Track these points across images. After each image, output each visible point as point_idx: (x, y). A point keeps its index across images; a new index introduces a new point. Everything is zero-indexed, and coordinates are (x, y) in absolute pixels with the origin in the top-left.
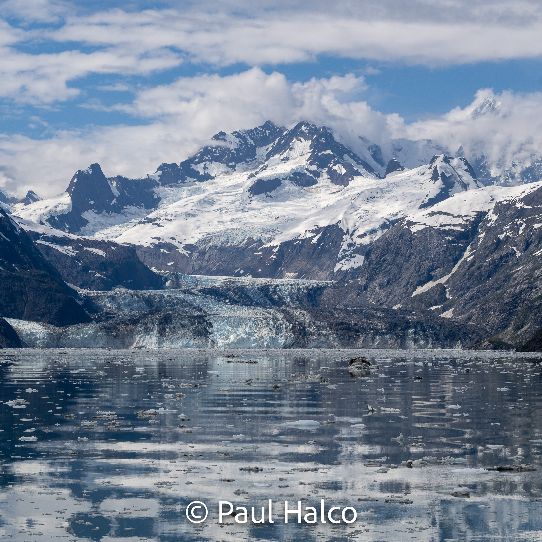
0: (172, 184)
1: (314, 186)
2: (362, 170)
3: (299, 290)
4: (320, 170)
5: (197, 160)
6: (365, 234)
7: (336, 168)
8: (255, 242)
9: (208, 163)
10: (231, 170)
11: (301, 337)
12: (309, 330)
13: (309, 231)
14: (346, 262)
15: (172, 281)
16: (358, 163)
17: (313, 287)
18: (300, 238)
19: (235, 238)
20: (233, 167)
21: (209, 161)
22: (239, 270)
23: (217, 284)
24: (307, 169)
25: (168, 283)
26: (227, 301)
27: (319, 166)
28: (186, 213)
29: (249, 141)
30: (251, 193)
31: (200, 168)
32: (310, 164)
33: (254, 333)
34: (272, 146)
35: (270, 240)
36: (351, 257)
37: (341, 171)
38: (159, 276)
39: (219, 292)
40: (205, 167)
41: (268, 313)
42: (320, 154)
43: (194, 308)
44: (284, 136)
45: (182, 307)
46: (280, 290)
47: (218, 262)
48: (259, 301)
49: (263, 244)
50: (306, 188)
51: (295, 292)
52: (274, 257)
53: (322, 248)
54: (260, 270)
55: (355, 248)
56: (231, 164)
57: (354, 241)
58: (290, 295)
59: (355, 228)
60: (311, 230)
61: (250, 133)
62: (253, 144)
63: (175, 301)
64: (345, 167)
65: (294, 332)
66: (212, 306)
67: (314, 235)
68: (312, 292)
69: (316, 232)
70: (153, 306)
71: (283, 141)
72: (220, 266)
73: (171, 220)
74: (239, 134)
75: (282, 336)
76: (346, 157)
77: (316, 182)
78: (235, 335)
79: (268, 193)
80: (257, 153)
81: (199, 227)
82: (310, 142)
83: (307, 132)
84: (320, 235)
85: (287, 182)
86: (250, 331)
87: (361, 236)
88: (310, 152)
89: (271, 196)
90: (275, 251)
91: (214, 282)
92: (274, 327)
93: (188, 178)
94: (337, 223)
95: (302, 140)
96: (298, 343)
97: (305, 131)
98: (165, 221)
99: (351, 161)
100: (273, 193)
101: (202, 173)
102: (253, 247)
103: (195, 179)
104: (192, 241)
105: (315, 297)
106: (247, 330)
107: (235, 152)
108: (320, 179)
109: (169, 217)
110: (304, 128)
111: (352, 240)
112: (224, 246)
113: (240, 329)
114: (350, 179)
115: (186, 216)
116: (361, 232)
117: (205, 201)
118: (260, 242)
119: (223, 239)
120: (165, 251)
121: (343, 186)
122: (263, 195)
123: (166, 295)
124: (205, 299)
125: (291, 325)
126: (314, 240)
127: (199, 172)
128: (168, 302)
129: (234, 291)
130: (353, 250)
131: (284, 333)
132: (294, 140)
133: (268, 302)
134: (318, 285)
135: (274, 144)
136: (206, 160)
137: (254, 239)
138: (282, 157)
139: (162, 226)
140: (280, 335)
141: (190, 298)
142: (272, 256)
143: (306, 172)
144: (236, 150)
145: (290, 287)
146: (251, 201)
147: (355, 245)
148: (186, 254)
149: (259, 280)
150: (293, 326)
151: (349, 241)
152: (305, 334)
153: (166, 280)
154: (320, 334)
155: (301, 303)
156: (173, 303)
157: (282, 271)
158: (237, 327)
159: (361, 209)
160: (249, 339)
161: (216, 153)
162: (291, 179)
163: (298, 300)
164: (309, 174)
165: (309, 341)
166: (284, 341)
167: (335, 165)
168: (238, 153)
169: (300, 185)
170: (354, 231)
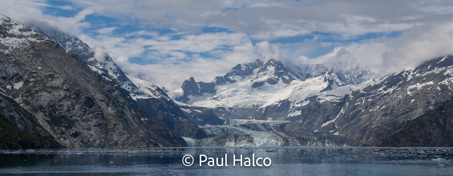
0: (221, 84)
1: (276, 84)
2: (295, 78)
3: (277, 125)
4: (279, 78)
5: (230, 75)
6: (299, 103)
7: (285, 77)
8: (256, 106)
9: (234, 76)
10: (243, 78)
11: (286, 142)
12: (289, 140)
13: (277, 102)
14: (292, 114)
15: (227, 122)
16: (294, 75)
17: (282, 123)
18: (273, 104)
19: (248, 105)
20: (244, 77)
21: (235, 75)
22: (250, 117)
23: (244, 123)
24: (273, 78)
25: (225, 122)
26: (251, 129)
27: (278, 77)
28: (228, 95)
29: (250, 67)
30: (252, 88)
31: (231, 78)
32: (275, 76)
33: (270, 141)
34: (259, 69)
35: (261, 106)
36: (294, 112)
37: (287, 78)
38: (221, 120)
39: (247, 126)
40: (233, 78)
41: (270, 134)
42: (278, 72)
43: (240, 132)
44: (264, 65)
45: (235, 132)
46: (270, 125)
47: (241, 114)
48: (262, 129)
49: (259, 107)
50: (273, 85)
51: (275, 125)
52: (264, 112)
53: (282, 108)
54: (258, 117)
55: (295, 108)
56: (243, 76)
57: (295, 105)
58: (274, 126)
59: (295, 100)
60: (278, 101)
61: (251, 64)
62: (252, 68)
63: (233, 130)
64: (289, 76)
65: (284, 141)
66: (246, 131)
67: (279, 103)
68: (282, 125)
69: (280, 102)
70: (225, 132)
71: (264, 67)
72: (242, 116)
73: (223, 98)
74: (246, 65)
75: (280, 142)
76: (289, 72)
77: (277, 83)
78: (263, 142)
79: (259, 87)
80: (253, 72)
81: (233, 101)
82: (274, 67)
83: (273, 63)
84: (281, 103)
85: (266, 83)
86: (268, 140)
87: (297, 104)
88: (274, 71)
89: (260, 88)
90: (264, 109)
91: (242, 122)
92: (276, 139)
93: (227, 82)
94: (288, 99)
95: (271, 66)
96: (286, 145)
97: (272, 63)
98: (220, 99)
99: (291, 74)
100: (261, 87)
101: (232, 80)
102: (255, 108)
103: (230, 82)
104: (231, 106)
105: (283, 127)
106: (266, 140)
107: (245, 72)
108: (279, 81)
109: (222, 97)
110: (272, 62)
111: (294, 105)
112: (244, 108)
113: (264, 140)
114: (291, 81)
115: (228, 96)
116: (297, 102)
117: (235, 91)
118: (258, 106)
119: (243, 105)
120: (221, 110)
121: (288, 84)
122: (257, 88)
123: (228, 127)
124: (243, 129)
125: (282, 138)
126: (279, 105)
127: (231, 79)
128: (230, 130)
129: (253, 126)
130: (294, 109)
131: (280, 141)
132: (268, 66)
133: (266, 130)
134: (284, 123)
135: (260, 68)
136: (233, 75)
137: (255, 105)
138: (263, 73)
139: (219, 101)
140: (279, 142)
141: (237, 129)
142: (263, 112)
143: (273, 79)
144: (245, 71)
145: (273, 124)
146: (253, 90)
147: (295, 107)
148: (229, 111)
149: (260, 121)
150: (283, 139)
151: (293, 105)
152: (288, 141)
153: (224, 121)
154: (293, 142)
155: (278, 130)
156: (232, 130)
157: (267, 117)
158: (263, 139)
159: (297, 93)
160: (268, 143)
161: (238, 72)
162: (267, 82)
163: (277, 128)
164: (274, 80)
165: (289, 144)
166: (280, 144)
167: (284, 76)
168: (246, 72)
169: (271, 84)
170: (294, 102)
